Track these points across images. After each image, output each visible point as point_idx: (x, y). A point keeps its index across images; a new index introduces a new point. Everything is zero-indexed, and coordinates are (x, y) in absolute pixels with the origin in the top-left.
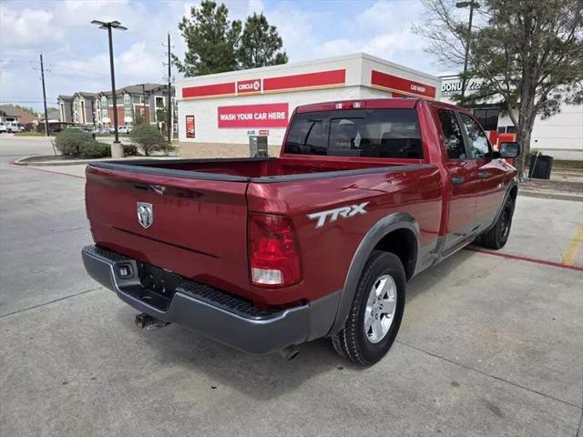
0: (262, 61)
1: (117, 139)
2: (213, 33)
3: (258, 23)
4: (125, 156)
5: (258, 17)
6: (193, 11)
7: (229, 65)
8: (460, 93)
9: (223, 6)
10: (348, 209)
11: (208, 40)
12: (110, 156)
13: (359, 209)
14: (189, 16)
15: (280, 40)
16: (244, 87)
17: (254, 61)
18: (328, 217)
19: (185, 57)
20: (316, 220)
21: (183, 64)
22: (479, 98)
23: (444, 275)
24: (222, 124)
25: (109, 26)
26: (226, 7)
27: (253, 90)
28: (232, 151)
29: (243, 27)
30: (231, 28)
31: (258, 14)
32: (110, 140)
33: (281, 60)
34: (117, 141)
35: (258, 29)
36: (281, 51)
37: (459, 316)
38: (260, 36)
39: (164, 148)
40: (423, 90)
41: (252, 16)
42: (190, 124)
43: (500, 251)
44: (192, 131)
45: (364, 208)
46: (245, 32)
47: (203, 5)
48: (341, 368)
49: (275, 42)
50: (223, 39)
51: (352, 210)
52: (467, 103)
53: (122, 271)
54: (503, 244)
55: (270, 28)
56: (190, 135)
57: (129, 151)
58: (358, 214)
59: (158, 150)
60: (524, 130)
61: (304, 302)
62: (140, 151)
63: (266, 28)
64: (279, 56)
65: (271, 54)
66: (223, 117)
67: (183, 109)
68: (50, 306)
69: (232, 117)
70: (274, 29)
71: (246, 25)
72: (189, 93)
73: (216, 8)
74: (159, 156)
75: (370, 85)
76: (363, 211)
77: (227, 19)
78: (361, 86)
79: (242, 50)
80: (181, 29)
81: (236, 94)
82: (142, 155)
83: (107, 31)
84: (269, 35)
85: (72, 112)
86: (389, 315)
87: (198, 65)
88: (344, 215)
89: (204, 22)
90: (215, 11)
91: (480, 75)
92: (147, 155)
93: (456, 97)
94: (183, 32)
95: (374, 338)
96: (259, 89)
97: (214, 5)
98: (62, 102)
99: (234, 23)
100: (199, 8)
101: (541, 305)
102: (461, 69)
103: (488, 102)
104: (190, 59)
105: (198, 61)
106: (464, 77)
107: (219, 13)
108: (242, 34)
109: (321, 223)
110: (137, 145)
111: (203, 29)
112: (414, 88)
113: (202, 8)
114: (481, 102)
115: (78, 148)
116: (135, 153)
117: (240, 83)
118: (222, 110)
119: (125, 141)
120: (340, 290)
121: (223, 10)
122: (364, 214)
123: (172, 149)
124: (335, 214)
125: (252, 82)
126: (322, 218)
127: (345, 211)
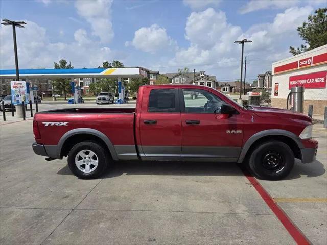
1: (241, 96)
10: (59, 123)
14: (307, 21)
16: (303, 63)
20: (45, 124)
24: (291, 87)
25: (243, 42)
27: (307, 64)
34: (240, 98)
44: (277, 92)
45: (67, 124)
56: (276, 94)
66: (291, 83)
67: (275, 79)
72: (277, 70)
80: (299, 31)
81: (298, 68)
85: (264, 82)
96: (310, 64)
98: (259, 78)
117: (301, 61)
120: (56, 146)
124: (53, 124)
125: (308, 59)
126: (47, 124)
127: (57, 124)
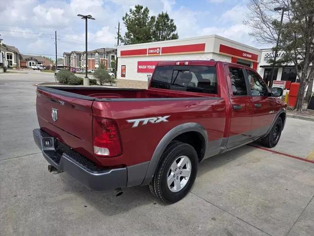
0: (164, 38)
1: (87, 75)
2: (140, 23)
3: (164, 17)
4: (90, 85)
5: (164, 15)
6: (131, 11)
7: (147, 39)
8: (273, 59)
9: (147, 8)
10: (155, 119)
11: (138, 26)
12: (83, 84)
13: (164, 119)
14: (129, 13)
15: (175, 27)
16: (152, 51)
17: (160, 38)
18: (141, 123)
19: (125, 35)
20: (133, 123)
21: (123, 38)
22: (283, 62)
23: (234, 159)
24: (139, 71)
25: (86, 17)
26: (148, 9)
27: (156, 53)
28: (143, 85)
29: (156, 19)
30: (150, 20)
31: (164, 13)
32: (83, 76)
33: (175, 37)
34: (86, 77)
35: (164, 20)
36: (175, 33)
37: (232, 182)
38: (165, 24)
39: (110, 82)
40: (250, 56)
41: (161, 14)
42: (124, 70)
43: (272, 149)
44: (124, 74)
45: (167, 119)
46: (157, 22)
47: (136, 7)
48: (156, 204)
49: (173, 28)
50: (145, 26)
51: (158, 119)
52: (276, 65)
53: (46, 143)
54: (274, 145)
55: (170, 20)
56: (123, 76)
57: (92, 82)
58: (162, 122)
59: (107, 82)
60: (304, 81)
61: (124, 166)
62: (98, 83)
63: (168, 20)
64: (173, 35)
65: (170, 34)
66: (140, 67)
67: (121, 62)
68: (23, 157)
69: (145, 67)
70: (172, 21)
71: (158, 18)
72: (124, 53)
73: (143, 9)
74: (107, 86)
75: (218, 53)
76: (166, 121)
77: (149, 15)
78: (213, 53)
79: (155, 32)
80: (124, 20)
81: (147, 55)
82: (98, 85)
83: (85, 20)
84: (169, 24)
85: (70, 61)
86: (186, 178)
87: (132, 39)
88: (153, 122)
89: (136, 16)
90: (142, 10)
91: (284, 49)
92: (101, 85)
93: (271, 61)
94: (124, 21)
95: (175, 189)
96: (159, 53)
97: (142, 8)
98: (65, 56)
99: (152, 17)
100: (134, 9)
101: (282, 181)
102: (274, 45)
103: (289, 65)
104: (128, 35)
105: (132, 37)
106: (276, 50)
107: (144, 12)
108: (155, 23)
109: (136, 125)
110: (97, 79)
111: (136, 20)
112: (245, 55)
113: (135, 9)
114: (285, 64)
115: (66, 79)
116: (95, 84)
117: (149, 49)
118: (140, 63)
119: (91, 77)
120: (149, 162)
121: (147, 10)
122: (166, 122)
123: (115, 82)
124: (146, 121)
125: (156, 49)
126: (137, 122)
127: (153, 120)
